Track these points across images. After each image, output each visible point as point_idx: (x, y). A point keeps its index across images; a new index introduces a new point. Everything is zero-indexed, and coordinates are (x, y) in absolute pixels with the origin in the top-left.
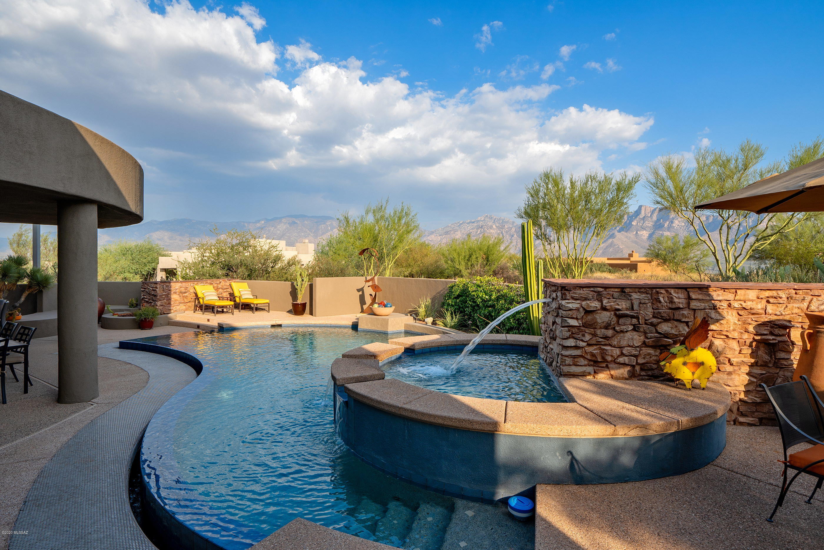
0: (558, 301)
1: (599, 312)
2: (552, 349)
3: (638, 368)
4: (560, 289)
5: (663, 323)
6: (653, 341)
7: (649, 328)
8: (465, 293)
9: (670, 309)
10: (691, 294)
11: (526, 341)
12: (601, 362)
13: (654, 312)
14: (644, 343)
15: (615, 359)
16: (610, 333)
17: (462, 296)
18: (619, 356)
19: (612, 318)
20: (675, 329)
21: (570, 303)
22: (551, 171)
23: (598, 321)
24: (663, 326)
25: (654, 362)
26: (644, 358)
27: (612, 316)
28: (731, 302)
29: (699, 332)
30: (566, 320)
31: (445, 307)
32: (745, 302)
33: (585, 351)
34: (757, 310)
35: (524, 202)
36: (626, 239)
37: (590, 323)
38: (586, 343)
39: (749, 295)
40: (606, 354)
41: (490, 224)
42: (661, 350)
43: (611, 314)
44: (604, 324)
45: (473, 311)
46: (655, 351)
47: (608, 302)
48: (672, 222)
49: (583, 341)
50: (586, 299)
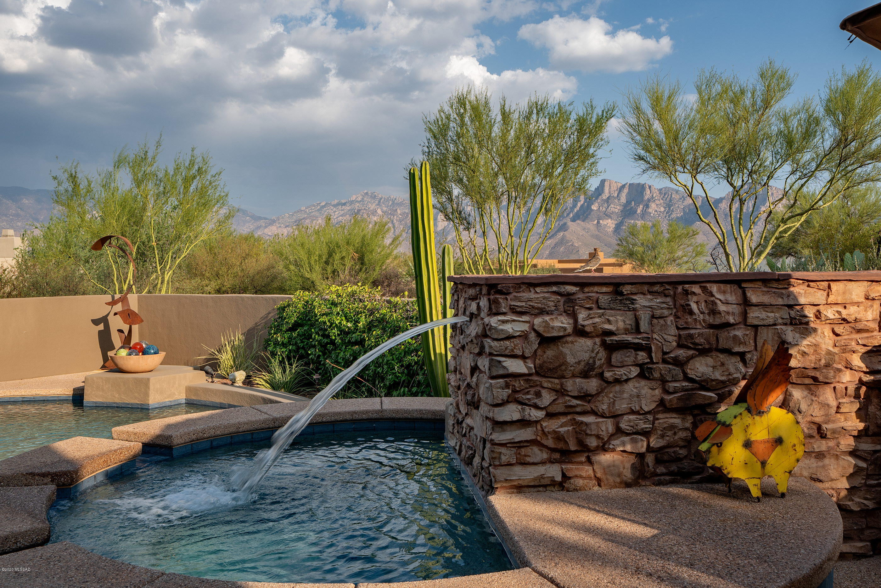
0: (482, 319)
1: (570, 339)
2: (472, 428)
3: (650, 459)
4: (484, 291)
5: (697, 359)
6: (679, 399)
7: (670, 370)
8: (309, 320)
9: (711, 326)
10: (748, 294)
11: (421, 410)
12: (576, 452)
13: (680, 336)
14: (662, 403)
15: (604, 444)
16: (593, 385)
17: (302, 325)
18: (612, 435)
19: (598, 353)
20: (721, 370)
21: (507, 322)
22: (469, 92)
23: (568, 360)
24: (698, 365)
25: (681, 443)
26: (662, 436)
27: (597, 348)
28: (821, 308)
29: (772, 373)
30: (500, 362)
31: (270, 348)
32: (845, 307)
33: (543, 430)
34: (866, 323)
35: (420, 148)
36: (584, 232)
37: (551, 366)
38: (544, 413)
39: (851, 294)
40: (587, 434)
41: (372, 207)
42: (694, 416)
43: (595, 343)
44: (581, 366)
45: (324, 354)
46: (683, 419)
47: (589, 317)
48: (647, 206)
49: (536, 407)
50: (542, 312)
